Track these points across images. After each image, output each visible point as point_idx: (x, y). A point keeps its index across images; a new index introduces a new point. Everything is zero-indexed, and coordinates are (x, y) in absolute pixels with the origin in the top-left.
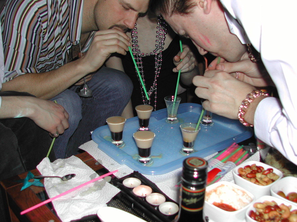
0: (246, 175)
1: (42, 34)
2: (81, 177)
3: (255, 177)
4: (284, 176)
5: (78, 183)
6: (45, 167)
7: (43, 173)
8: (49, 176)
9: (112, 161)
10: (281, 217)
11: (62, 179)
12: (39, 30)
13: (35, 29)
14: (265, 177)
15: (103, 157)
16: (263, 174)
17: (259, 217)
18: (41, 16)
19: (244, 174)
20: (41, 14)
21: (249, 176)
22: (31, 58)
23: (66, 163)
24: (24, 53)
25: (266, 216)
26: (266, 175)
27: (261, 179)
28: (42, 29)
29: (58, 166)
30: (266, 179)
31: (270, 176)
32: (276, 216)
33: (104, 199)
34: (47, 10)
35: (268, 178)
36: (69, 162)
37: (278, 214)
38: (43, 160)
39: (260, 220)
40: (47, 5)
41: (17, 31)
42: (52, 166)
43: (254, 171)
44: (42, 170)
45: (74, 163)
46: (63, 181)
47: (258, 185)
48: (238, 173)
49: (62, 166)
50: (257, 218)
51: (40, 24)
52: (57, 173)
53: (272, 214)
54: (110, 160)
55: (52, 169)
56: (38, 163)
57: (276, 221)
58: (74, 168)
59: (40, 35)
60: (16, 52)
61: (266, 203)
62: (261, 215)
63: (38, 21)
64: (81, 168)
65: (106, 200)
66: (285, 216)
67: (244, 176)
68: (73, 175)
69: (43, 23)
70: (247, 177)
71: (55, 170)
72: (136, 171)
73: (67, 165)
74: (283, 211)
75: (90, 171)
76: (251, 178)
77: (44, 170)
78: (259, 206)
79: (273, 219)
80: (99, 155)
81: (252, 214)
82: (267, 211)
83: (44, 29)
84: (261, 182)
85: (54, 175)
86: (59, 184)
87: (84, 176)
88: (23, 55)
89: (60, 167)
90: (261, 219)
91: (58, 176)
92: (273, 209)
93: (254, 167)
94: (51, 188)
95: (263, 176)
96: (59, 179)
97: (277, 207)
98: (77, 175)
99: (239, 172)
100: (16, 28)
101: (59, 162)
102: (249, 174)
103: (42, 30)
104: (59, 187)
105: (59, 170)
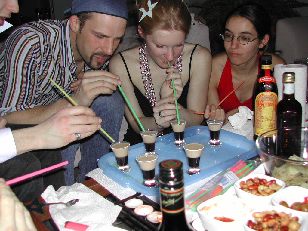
0: (247, 187)
1: (37, 69)
2: (86, 201)
3: (257, 189)
4: (286, 186)
5: (83, 207)
6: (50, 195)
7: (48, 201)
8: (54, 202)
9: (117, 185)
10: (280, 225)
11: (66, 204)
12: (34, 65)
13: (31, 65)
14: (267, 189)
15: (108, 182)
16: (265, 186)
17: (257, 226)
18: (35, 52)
19: (246, 187)
20: (34, 50)
21: (250, 188)
22: (27, 92)
23: (69, 189)
24: (21, 88)
25: (265, 225)
26: (268, 186)
27: (263, 191)
28: (37, 64)
29: (62, 193)
30: (268, 191)
31: (272, 187)
32: (275, 224)
33: (109, 220)
34: (40, 46)
35: (270, 189)
36: (73, 188)
37: (277, 222)
38: (47, 188)
39: (257, 229)
40: (39, 42)
41: (13, 69)
42: (57, 194)
43: (256, 183)
44: (47, 198)
45: (78, 189)
46: (67, 207)
47: (259, 196)
48: (240, 187)
49: (66, 192)
50: (255, 227)
51: (34, 60)
52: (62, 199)
53: (271, 222)
54: (115, 184)
55: (57, 197)
56: (42, 192)
57: (275, 229)
58: (78, 193)
59: (35, 70)
60: (14, 87)
61: (265, 213)
62: (259, 224)
63: (32, 57)
64: (85, 192)
65: (111, 220)
66: (284, 223)
67: (245, 189)
68: (77, 200)
69: (37, 58)
70: (249, 189)
71: (59, 197)
72: (139, 192)
73: (71, 191)
74: (283, 219)
75: (94, 195)
76: (251, 190)
77: (48, 198)
78: (257, 215)
79: (272, 227)
80: (104, 180)
81: (250, 224)
82: (265, 219)
83: (38, 64)
84: (262, 193)
85: (58, 202)
86: (64, 209)
87: (89, 199)
88: (20, 89)
89: (65, 194)
90: (259, 228)
91: (62, 202)
92: (272, 217)
93: (256, 180)
94: (56, 213)
95: (265, 188)
96: (64, 205)
97: (276, 215)
98: (81, 199)
99: (240, 185)
100: (13, 66)
101: (63, 189)
102: (251, 186)
103: (37, 66)
104: (64, 212)
105: (63, 197)
